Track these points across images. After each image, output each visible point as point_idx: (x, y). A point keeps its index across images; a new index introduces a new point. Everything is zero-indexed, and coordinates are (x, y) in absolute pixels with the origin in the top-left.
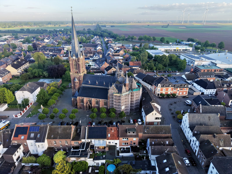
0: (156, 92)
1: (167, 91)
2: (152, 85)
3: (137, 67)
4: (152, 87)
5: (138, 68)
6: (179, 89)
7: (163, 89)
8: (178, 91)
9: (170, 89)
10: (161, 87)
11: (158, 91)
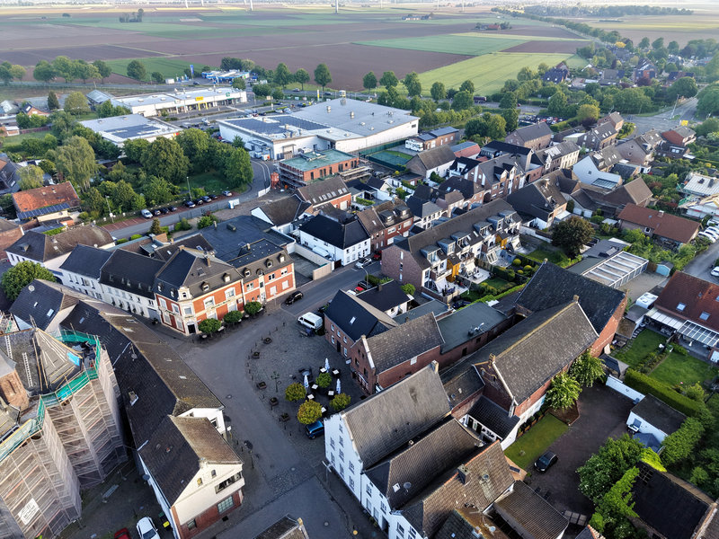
0: (177, 320)
1: (222, 304)
2: (150, 296)
3: (59, 210)
4: (155, 302)
5: (65, 214)
6: (261, 279)
7: (205, 301)
8: (262, 285)
9: (229, 290)
10: (195, 297)
11: (184, 315)
